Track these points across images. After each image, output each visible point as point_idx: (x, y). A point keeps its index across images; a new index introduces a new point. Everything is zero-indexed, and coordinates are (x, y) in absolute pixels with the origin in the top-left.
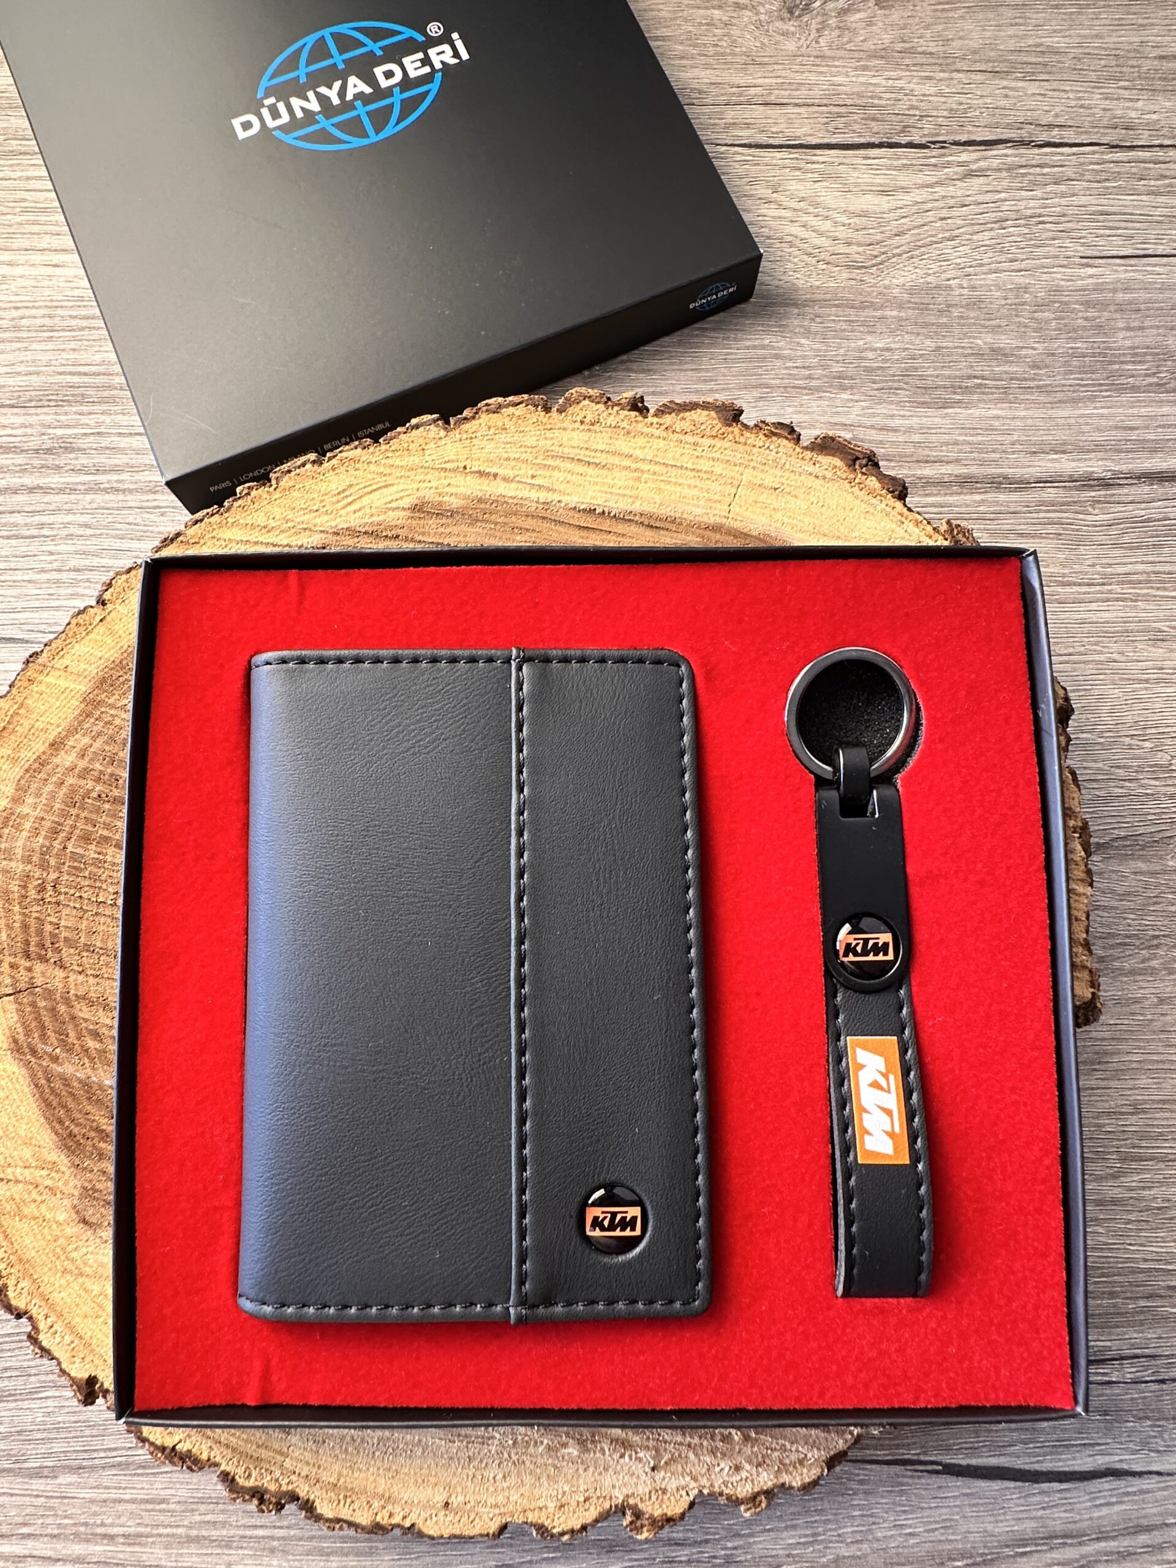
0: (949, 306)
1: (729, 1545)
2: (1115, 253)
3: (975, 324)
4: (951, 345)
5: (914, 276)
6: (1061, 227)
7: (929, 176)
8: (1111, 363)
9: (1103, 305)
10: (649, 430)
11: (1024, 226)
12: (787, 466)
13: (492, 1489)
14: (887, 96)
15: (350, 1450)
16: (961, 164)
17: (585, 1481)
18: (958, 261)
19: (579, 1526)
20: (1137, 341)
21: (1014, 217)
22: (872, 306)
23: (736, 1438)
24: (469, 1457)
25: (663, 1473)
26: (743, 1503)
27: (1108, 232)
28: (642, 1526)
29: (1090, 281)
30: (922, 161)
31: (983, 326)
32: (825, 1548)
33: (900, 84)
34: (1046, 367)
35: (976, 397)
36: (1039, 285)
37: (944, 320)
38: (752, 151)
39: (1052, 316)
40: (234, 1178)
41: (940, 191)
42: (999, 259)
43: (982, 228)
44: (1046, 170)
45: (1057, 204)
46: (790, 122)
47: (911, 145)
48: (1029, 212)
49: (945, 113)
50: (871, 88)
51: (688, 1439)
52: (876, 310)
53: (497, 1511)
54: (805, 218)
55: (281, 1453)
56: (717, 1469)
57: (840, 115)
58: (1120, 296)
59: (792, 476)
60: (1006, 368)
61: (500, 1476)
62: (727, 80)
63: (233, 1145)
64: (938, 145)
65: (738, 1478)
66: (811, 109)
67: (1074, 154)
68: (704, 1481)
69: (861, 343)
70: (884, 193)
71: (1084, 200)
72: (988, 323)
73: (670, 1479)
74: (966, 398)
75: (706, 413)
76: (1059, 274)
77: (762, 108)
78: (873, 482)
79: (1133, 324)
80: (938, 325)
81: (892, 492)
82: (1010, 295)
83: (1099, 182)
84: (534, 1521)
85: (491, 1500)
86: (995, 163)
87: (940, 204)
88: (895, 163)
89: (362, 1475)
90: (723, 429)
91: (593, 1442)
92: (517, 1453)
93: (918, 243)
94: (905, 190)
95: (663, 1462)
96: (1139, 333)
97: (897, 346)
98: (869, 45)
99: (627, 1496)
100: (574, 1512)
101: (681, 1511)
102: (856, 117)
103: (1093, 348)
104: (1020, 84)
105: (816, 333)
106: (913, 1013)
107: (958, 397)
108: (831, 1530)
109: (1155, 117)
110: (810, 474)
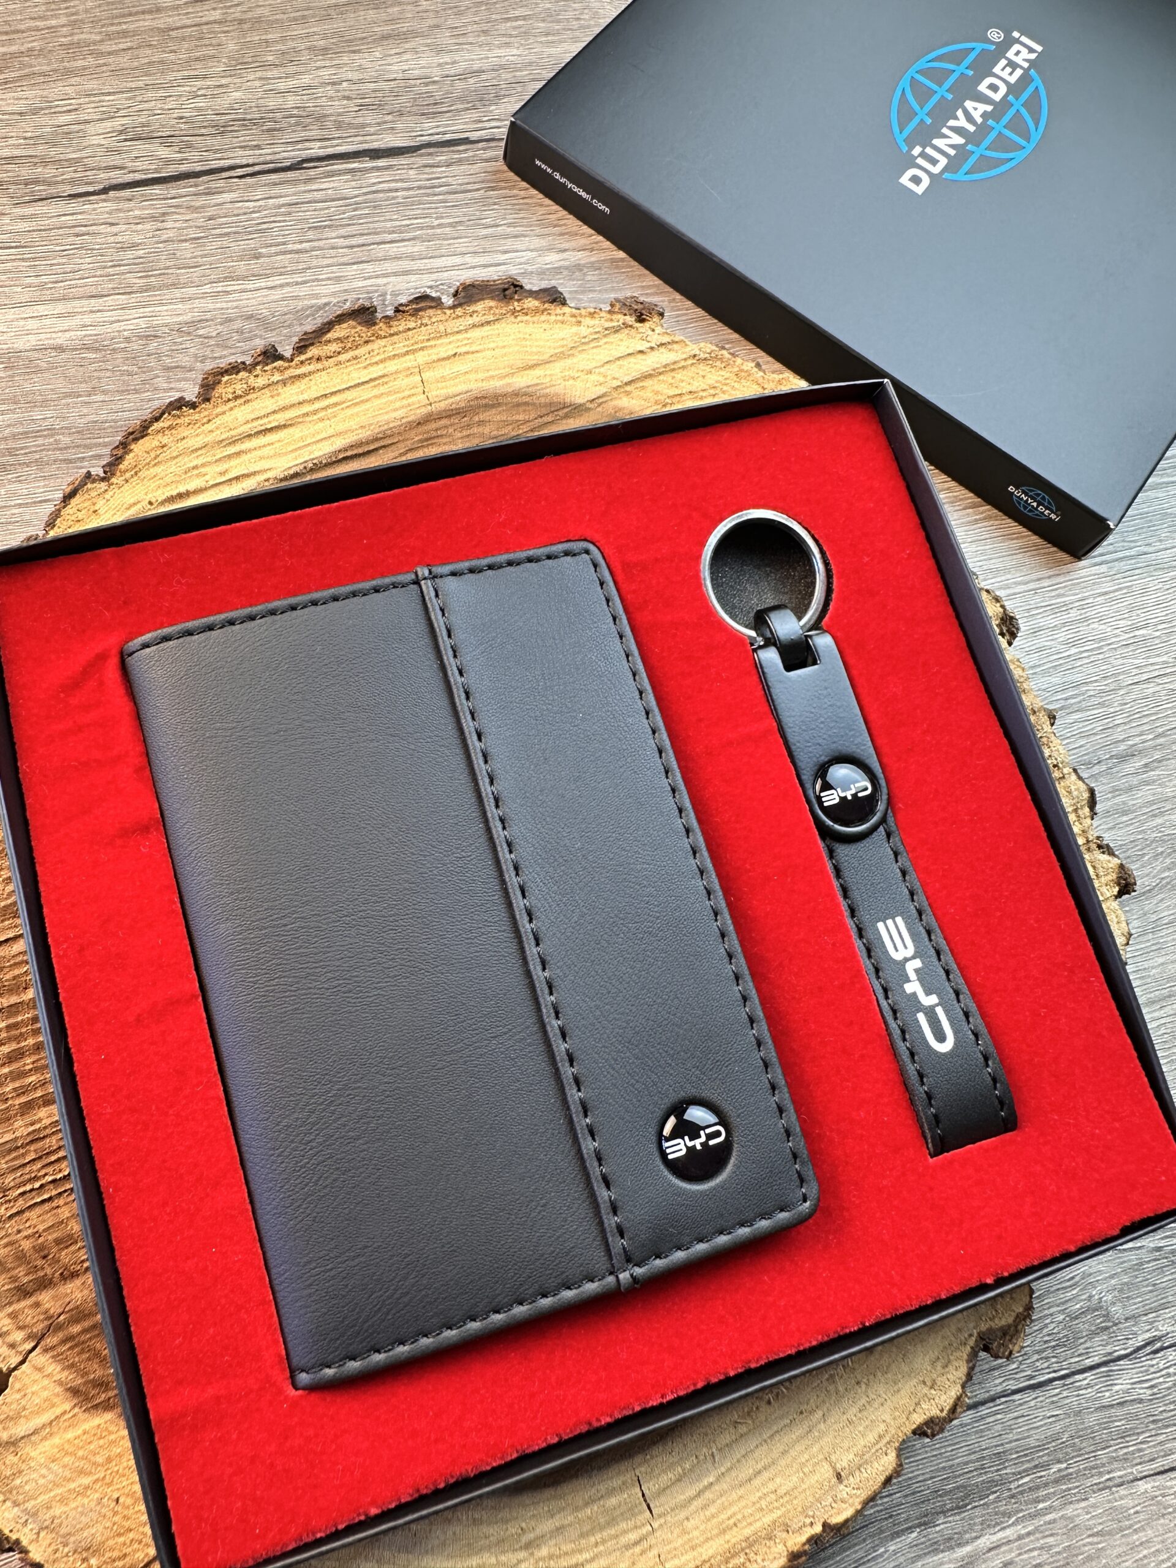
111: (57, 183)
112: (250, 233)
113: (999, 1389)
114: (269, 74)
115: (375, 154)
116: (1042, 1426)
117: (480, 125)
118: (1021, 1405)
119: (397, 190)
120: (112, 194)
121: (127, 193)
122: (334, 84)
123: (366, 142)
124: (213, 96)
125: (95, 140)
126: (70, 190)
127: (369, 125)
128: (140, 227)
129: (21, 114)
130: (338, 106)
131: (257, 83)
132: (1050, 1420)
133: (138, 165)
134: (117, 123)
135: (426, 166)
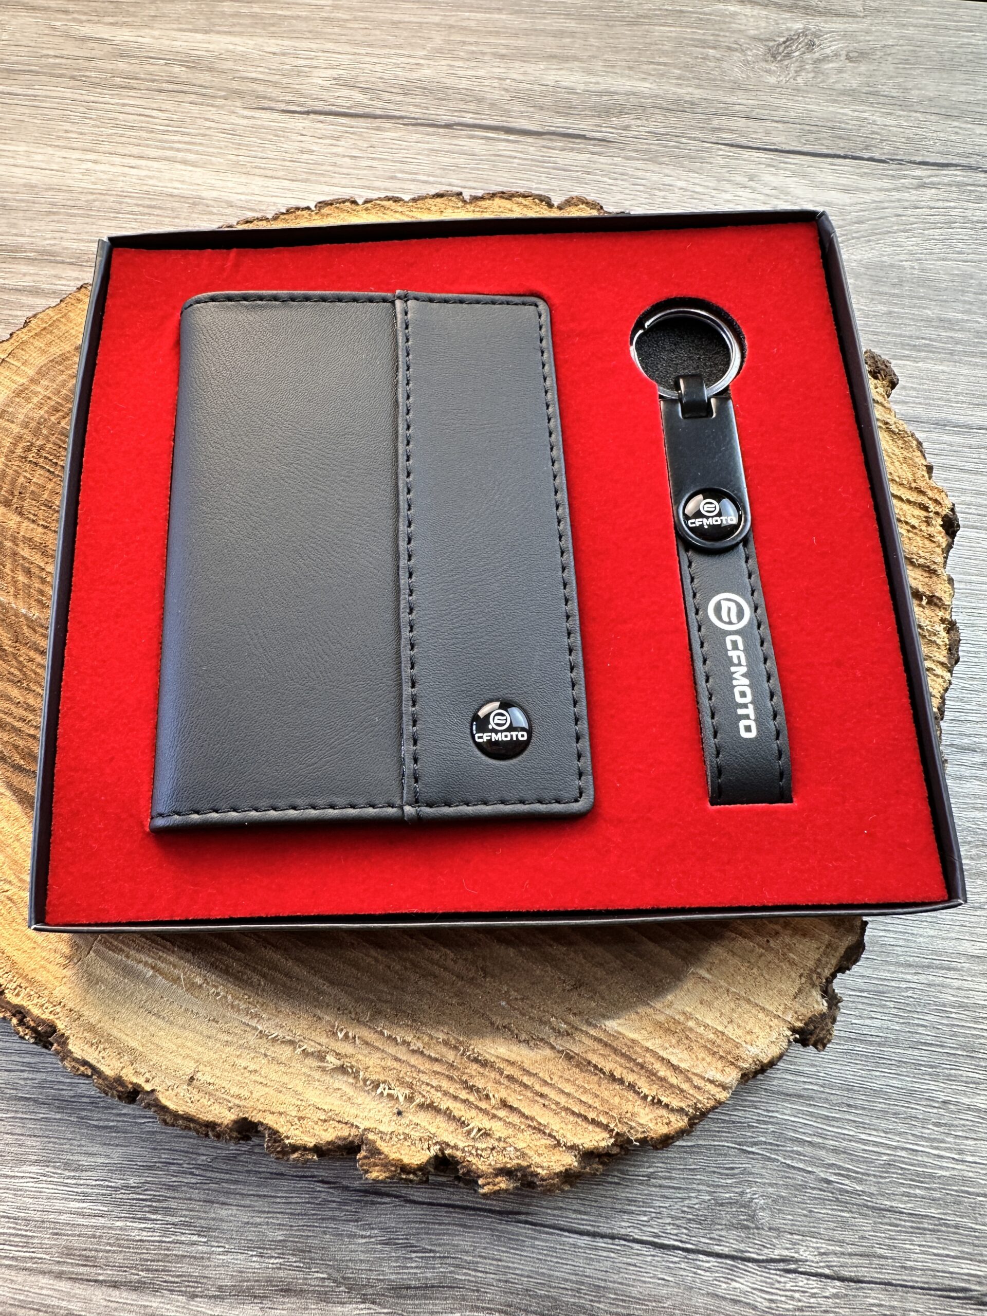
0: (900, 281)
3: (924, 298)
4: (902, 311)
5: (870, 255)
7: (886, 183)
11: (971, 228)
14: (853, 122)
16: (914, 178)
18: (911, 248)
21: (962, 221)
30: (881, 172)
31: (932, 300)
33: (866, 115)
35: (923, 354)
37: (896, 291)
38: (733, 149)
41: (896, 195)
42: (947, 251)
43: (934, 226)
46: (767, 133)
47: (871, 159)
48: (975, 219)
49: (903, 140)
50: (840, 116)
57: (810, 132)
60: (952, 334)
62: (717, 98)
64: (896, 162)
66: (785, 125)
70: (846, 190)
72: (936, 298)
74: (914, 354)
77: (744, 120)
82: (957, 279)
86: (946, 180)
87: (897, 204)
88: (858, 171)
93: (876, 231)
94: (866, 191)
98: (838, 86)
102: (825, 135)
104: (969, 126)
107: (907, 352)
111: (278, 101)
112: (395, 161)
113: (623, 1231)
114: (456, 64)
115: (509, 131)
116: (650, 1283)
117: (599, 129)
118: (638, 1255)
119: (515, 158)
120: (312, 116)
121: (322, 117)
122: (500, 79)
123: (506, 122)
124: (411, 70)
125: (315, 80)
126: (283, 106)
127: (514, 111)
128: (321, 141)
129: (274, 54)
130: (496, 95)
131: (445, 68)
132: (660, 1282)
133: (339, 102)
134: (334, 73)
135: (544, 147)
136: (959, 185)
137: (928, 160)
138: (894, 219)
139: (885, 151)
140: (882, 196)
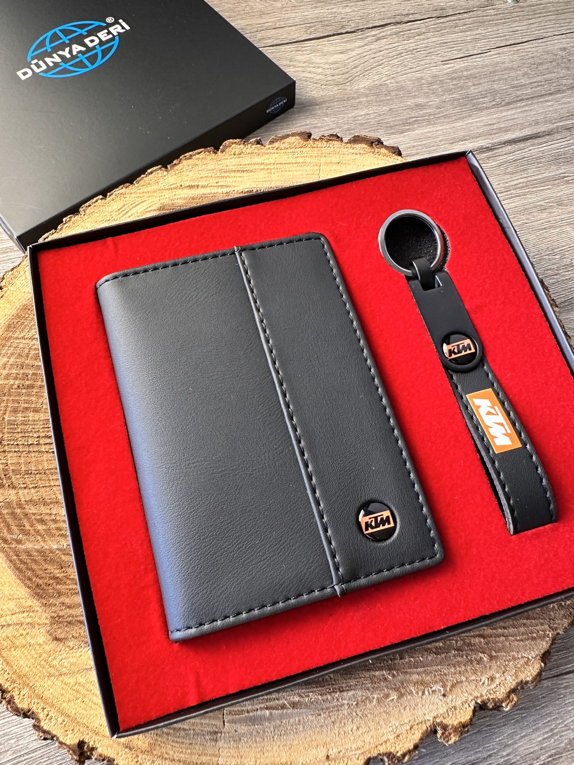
0: (389, 92)
1: (505, 754)
2: (456, 57)
3: (403, 97)
4: (396, 107)
5: (368, 83)
6: (428, 52)
7: (360, 43)
8: (472, 100)
9: (460, 78)
10: (269, 151)
11: (412, 54)
12: (341, 152)
13: (352, 738)
14: (330, 16)
15: (258, 739)
16: (373, 36)
17: (407, 716)
18: (386, 73)
19: (412, 747)
20: (480, 89)
21: (405, 51)
22: (353, 98)
23: (485, 659)
24: (332, 722)
25: (450, 696)
26: (503, 702)
27: (449, 50)
28: (450, 734)
29: (449, 70)
30: (355, 38)
31: (408, 97)
32: (560, 736)
33: (334, 10)
34: (444, 107)
35: (416, 126)
36: (427, 75)
37: (389, 97)
39: (437, 87)
40: (150, 566)
41: (368, 47)
42: (405, 69)
43: (392, 58)
44: (412, 31)
45: (422, 44)
46: (288, 34)
47: (347, 33)
48: (411, 49)
49: (359, 18)
50: (321, 14)
51: (458, 669)
52: (355, 99)
53: (360, 752)
54: (309, 69)
55: (215, 756)
56: (481, 683)
57: (310, 27)
58: (465, 73)
59: (344, 156)
60: (425, 111)
61: (355, 728)
62: (254, 22)
63: (145, 547)
64: (360, 31)
65: (495, 685)
67: (422, 23)
68: (476, 694)
69: (353, 114)
70: (342, 53)
71: (434, 39)
72: (409, 95)
73: (456, 698)
74: (411, 127)
75: (294, 138)
76: (434, 70)
77: (274, 30)
78: (383, 150)
79: (476, 83)
80: (388, 100)
81: (394, 153)
82: (415, 82)
83: (438, 31)
84: (385, 751)
85: (354, 746)
86: (389, 33)
87: (370, 52)
88: (343, 41)
89: (270, 754)
90: (305, 143)
91: (404, 688)
92: (361, 711)
93: (366, 69)
94: (352, 50)
95: (448, 689)
96: (480, 86)
97: (370, 112)
99: (435, 717)
100: (407, 738)
101: (469, 717)
102: (318, 26)
103: (461, 96)
105: (331, 114)
106: (495, 376)
107: (407, 127)
108: (559, 724)
109: (452, 3)
110: (353, 153)
136: (396, 34)
137: (375, 25)
138: (372, 60)
139: (353, 26)
140: (360, 51)
